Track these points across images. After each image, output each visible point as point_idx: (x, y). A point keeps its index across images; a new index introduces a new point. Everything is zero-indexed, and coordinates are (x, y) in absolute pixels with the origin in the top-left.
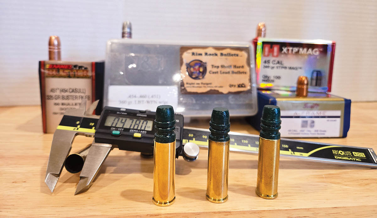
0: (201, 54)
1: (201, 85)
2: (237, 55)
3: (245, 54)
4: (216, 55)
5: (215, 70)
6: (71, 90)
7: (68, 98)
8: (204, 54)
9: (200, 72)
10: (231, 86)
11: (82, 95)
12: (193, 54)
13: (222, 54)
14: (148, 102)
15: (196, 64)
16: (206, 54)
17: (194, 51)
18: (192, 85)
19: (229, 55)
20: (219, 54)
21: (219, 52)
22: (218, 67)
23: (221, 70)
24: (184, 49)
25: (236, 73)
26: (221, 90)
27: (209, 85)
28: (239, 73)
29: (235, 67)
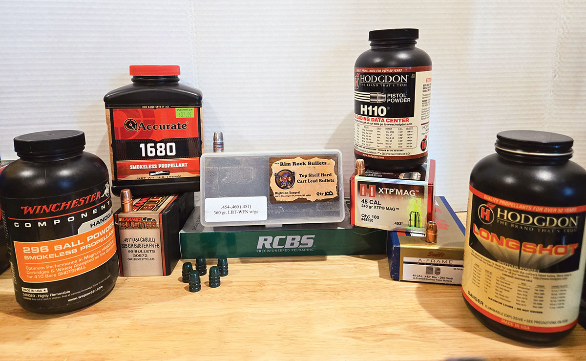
0: (289, 164)
1: (289, 194)
2: (325, 163)
3: (333, 162)
4: (304, 164)
5: (303, 179)
6: (142, 240)
7: (140, 246)
8: (292, 164)
9: (289, 181)
10: (318, 194)
11: (152, 243)
12: (282, 164)
13: (309, 163)
14: (240, 212)
15: (285, 174)
16: (294, 164)
17: (282, 161)
18: (281, 195)
19: (317, 163)
20: (307, 163)
21: (306, 162)
22: (306, 176)
23: (310, 178)
24: (273, 160)
25: (323, 181)
26: (308, 198)
27: (297, 194)
28: (327, 181)
29: (322, 175)
